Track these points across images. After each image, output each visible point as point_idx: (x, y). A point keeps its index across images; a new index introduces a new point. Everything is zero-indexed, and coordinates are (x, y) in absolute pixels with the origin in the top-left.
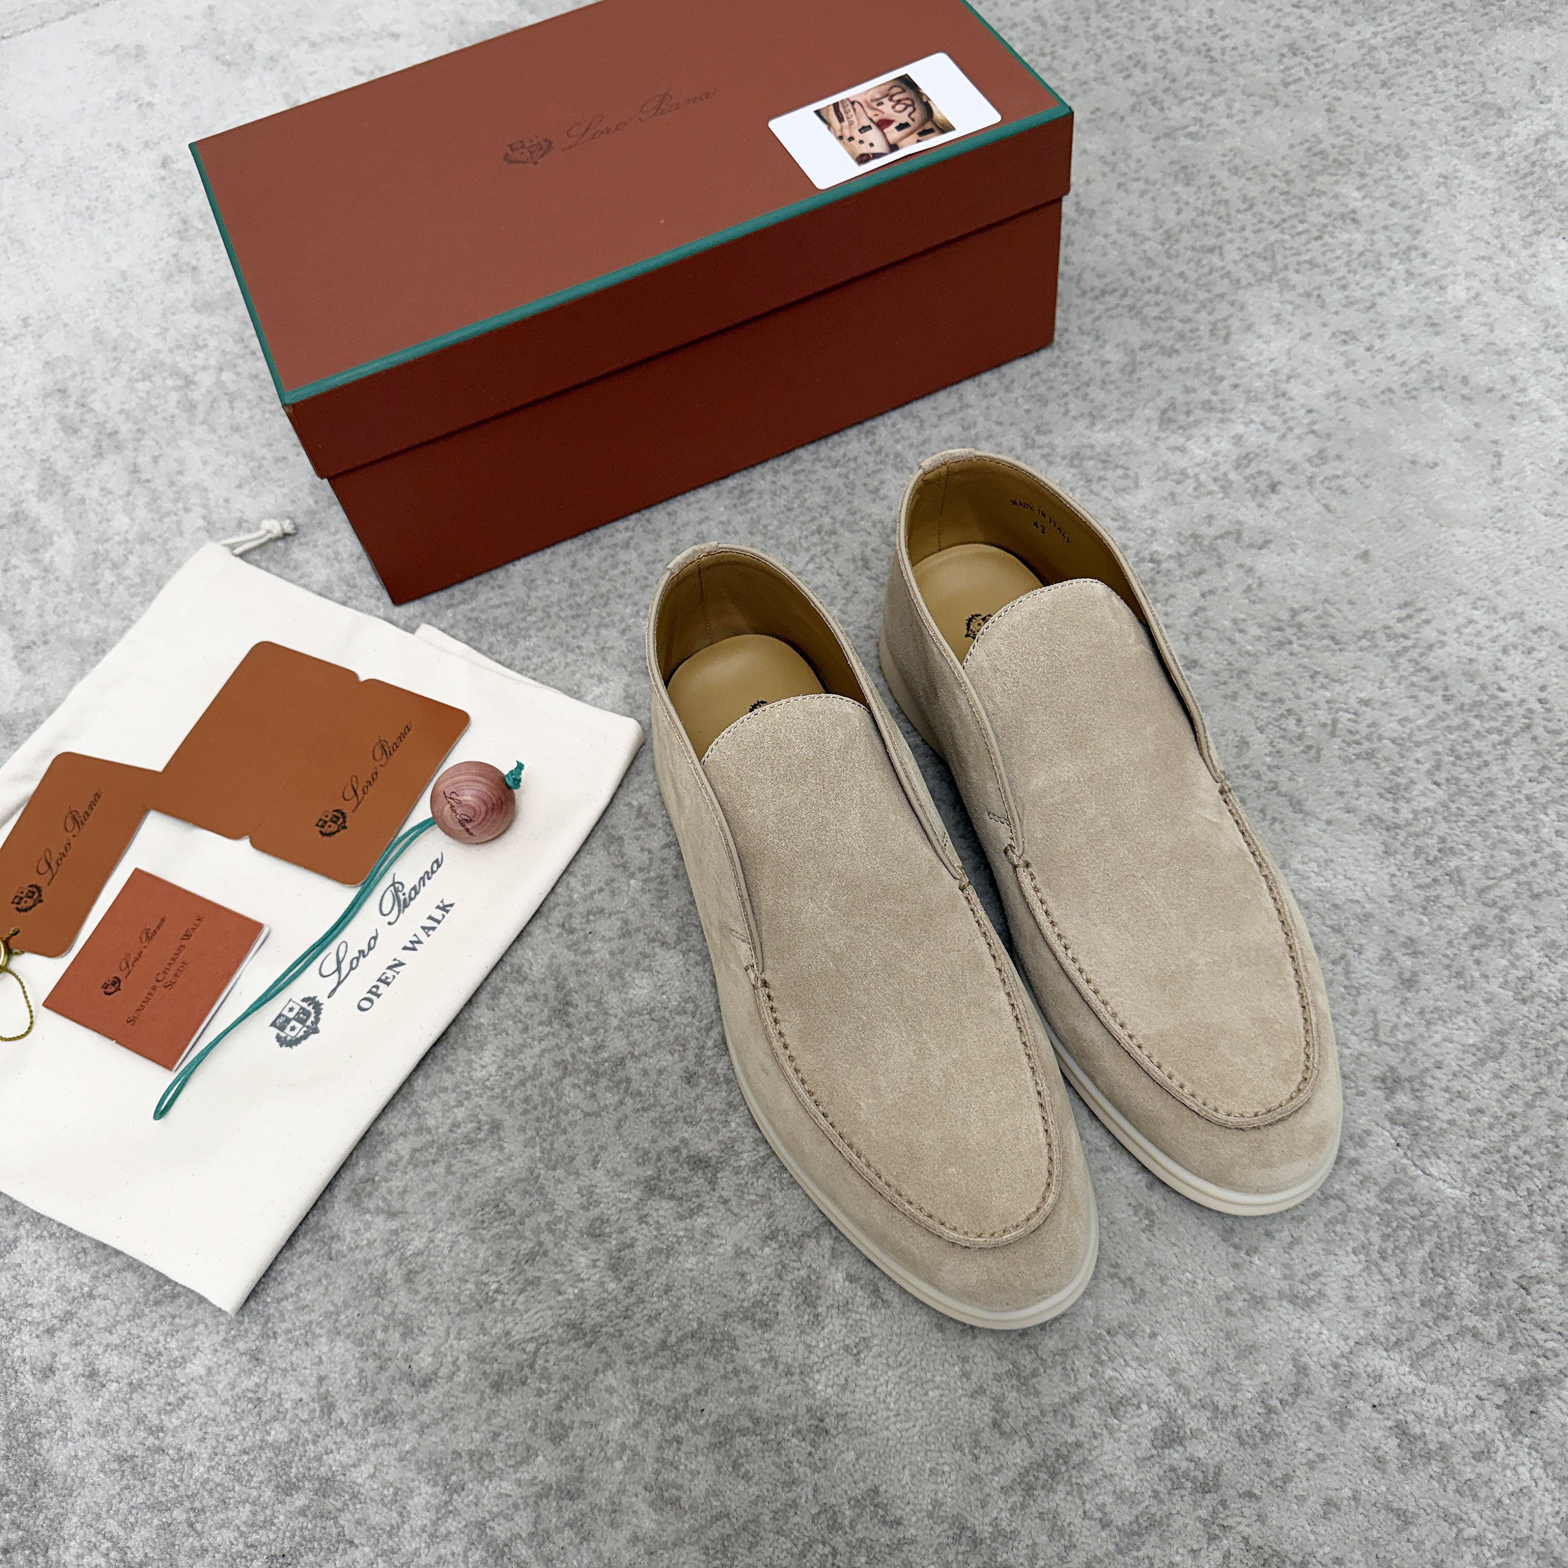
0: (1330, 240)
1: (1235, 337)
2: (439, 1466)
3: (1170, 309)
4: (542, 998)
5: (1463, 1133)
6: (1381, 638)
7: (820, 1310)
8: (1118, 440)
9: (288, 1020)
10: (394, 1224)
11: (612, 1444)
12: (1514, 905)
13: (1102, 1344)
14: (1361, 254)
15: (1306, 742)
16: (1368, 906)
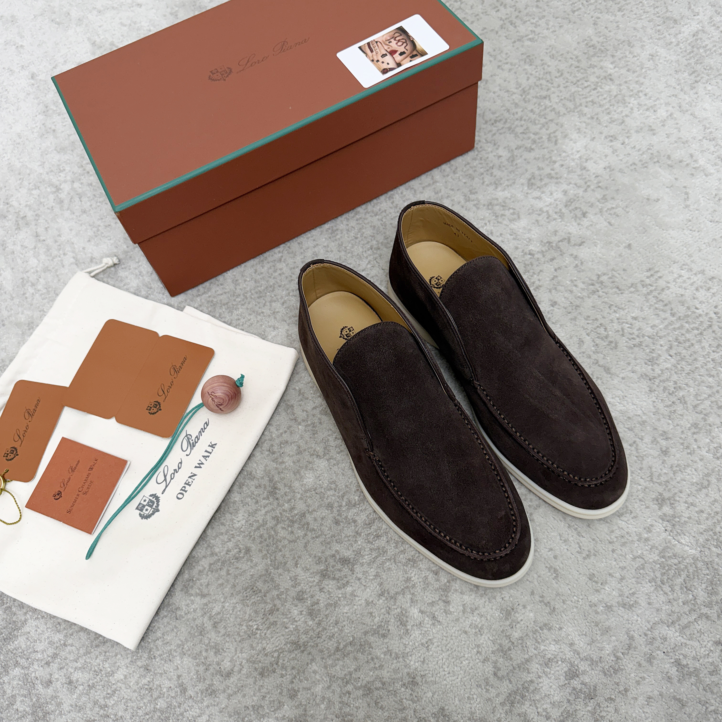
0: (601, 90)
1: (560, 141)
2: (239, 714)
3: (527, 128)
4: (263, 486)
5: (695, 522)
6: (639, 286)
7: (408, 627)
8: (509, 195)
9: (144, 506)
10: (205, 601)
11: (318, 697)
13: (538, 634)
14: (615, 96)
15: (610, 339)
16: (644, 417)
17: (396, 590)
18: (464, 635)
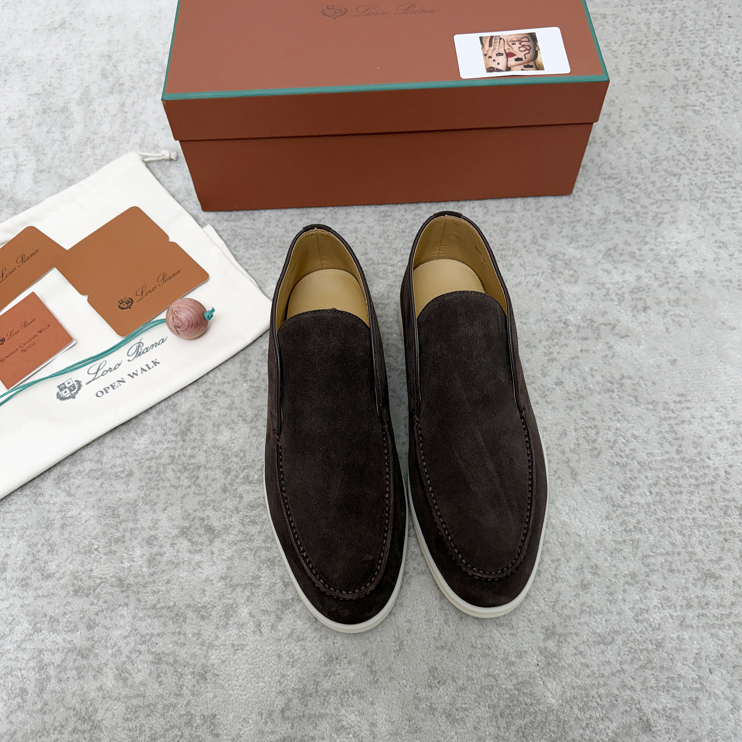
1: (664, 225)
2: (35, 617)
3: (639, 198)
4: (179, 423)
5: (573, 673)
6: (660, 406)
7: (230, 622)
8: (579, 256)
9: (65, 387)
10: (68, 499)
12: (658, 570)
13: (347, 696)
15: (595, 445)
16: (583, 540)
17: (240, 582)
18: (275, 658)
